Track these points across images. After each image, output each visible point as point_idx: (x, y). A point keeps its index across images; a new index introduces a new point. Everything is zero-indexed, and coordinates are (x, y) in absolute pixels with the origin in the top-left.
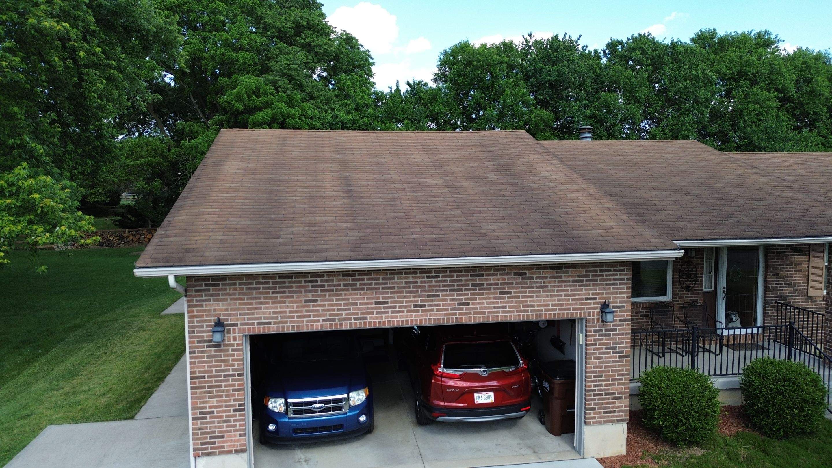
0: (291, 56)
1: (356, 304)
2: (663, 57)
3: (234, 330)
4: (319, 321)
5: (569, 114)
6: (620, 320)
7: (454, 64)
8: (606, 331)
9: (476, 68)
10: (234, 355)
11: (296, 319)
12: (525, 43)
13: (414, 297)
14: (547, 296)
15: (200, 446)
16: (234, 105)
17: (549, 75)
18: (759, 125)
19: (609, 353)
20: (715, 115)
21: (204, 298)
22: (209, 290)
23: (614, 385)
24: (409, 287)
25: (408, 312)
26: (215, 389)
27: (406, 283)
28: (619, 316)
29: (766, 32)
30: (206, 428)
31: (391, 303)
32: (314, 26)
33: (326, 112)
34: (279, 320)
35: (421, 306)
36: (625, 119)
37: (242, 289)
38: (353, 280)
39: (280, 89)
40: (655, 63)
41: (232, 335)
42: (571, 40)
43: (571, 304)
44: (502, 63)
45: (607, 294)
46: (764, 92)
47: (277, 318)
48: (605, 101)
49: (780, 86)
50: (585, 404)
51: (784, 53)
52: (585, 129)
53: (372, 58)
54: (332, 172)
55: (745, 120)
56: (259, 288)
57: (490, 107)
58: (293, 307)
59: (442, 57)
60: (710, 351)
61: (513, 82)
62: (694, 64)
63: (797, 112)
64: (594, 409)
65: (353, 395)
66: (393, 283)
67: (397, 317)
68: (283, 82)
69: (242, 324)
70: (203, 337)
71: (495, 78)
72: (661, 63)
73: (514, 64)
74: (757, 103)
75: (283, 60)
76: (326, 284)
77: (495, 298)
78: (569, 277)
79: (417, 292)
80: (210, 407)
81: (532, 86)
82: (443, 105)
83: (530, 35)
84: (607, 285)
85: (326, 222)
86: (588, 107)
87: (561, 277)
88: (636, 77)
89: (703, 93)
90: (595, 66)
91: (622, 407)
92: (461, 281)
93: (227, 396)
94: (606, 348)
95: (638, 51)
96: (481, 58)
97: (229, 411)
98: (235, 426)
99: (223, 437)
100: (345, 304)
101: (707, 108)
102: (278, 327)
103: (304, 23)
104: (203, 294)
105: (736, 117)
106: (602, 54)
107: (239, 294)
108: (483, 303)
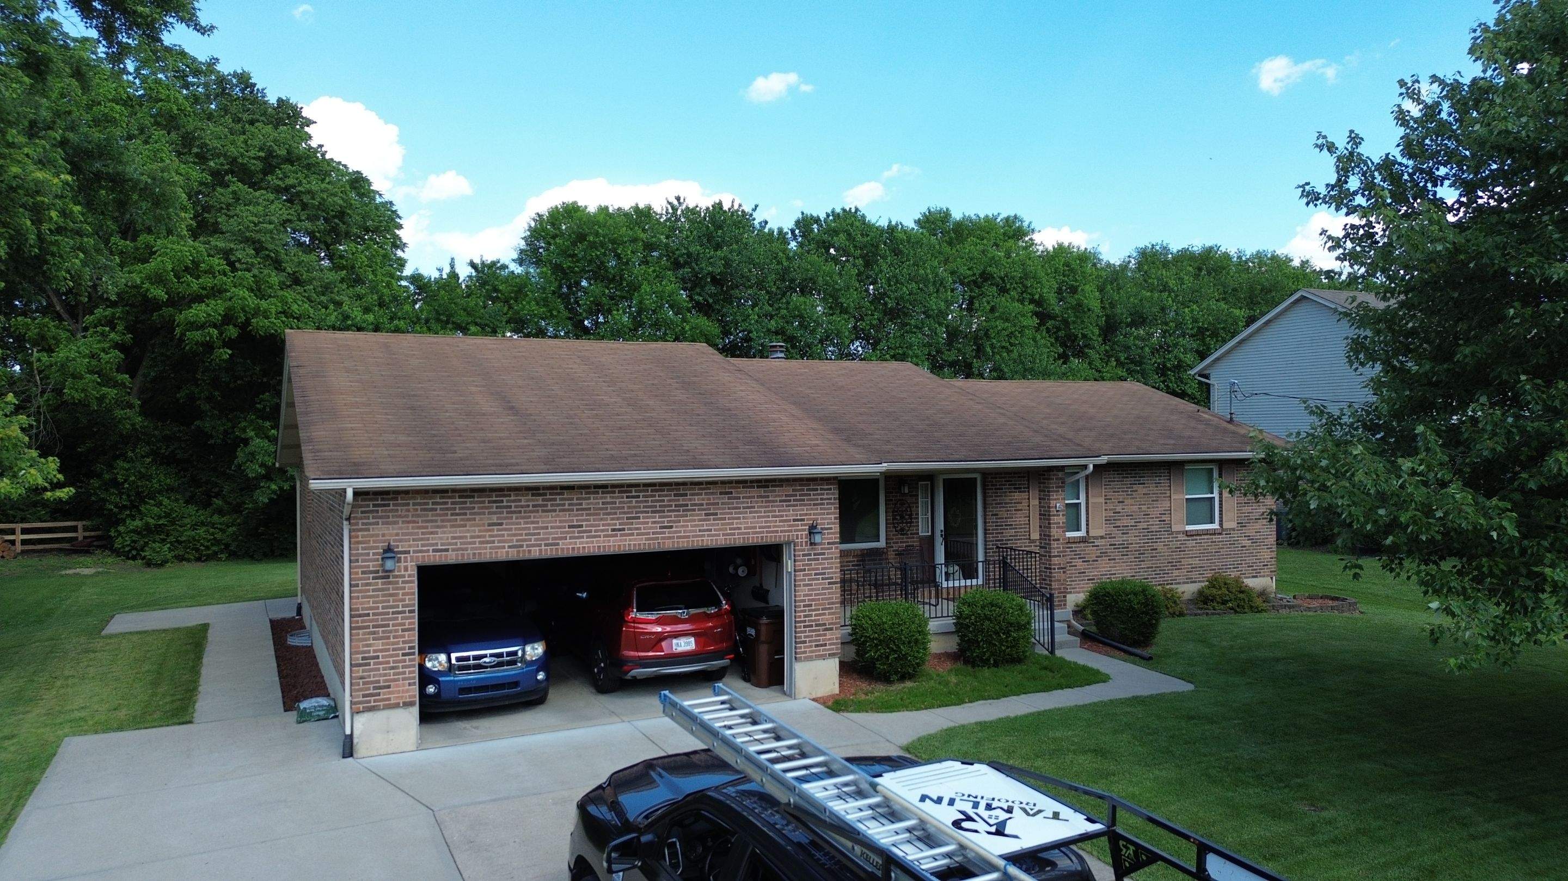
0: (260, 208)
1: (547, 528)
2: (877, 247)
3: (406, 558)
4: (504, 547)
5: (744, 327)
6: (829, 543)
7: (554, 237)
8: (815, 555)
9: (593, 246)
10: (404, 588)
11: (477, 545)
12: (670, 211)
13: (612, 519)
14: (754, 517)
15: (361, 699)
16: (148, 290)
17: (711, 263)
18: (1012, 351)
19: (818, 579)
20: (953, 334)
21: (371, 520)
22: (377, 511)
23: (824, 614)
24: (607, 508)
25: (605, 536)
26: (381, 629)
27: (603, 503)
28: (827, 539)
29: (1016, 217)
30: (369, 676)
31: (587, 526)
32: (299, 159)
33: (326, 308)
34: (459, 546)
35: (620, 530)
36: (828, 337)
37: (417, 510)
38: (543, 500)
39: (237, 265)
40: (867, 254)
41: (403, 564)
42: (743, 211)
43: (779, 526)
44: (634, 240)
45: (814, 514)
46: (1016, 304)
47: (456, 544)
48: (796, 308)
49: (1037, 297)
50: (796, 637)
51: (1041, 248)
52: (776, 346)
53: (400, 218)
54: (476, 386)
55: (992, 344)
56: (436, 510)
57: (618, 310)
58: (474, 531)
59: (533, 224)
60: (930, 604)
61: (654, 271)
62: (921, 259)
63: (1062, 333)
64: (805, 642)
65: (528, 648)
66: (588, 504)
67: (593, 542)
68: (244, 253)
69: (414, 552)
70: (368, 566)
71: (624, 263)
72: (875, 255)
73: (654, 244)
74: (1007, 320)
75: (246, 215)
76: (513, 504)
77: (700, 520)
78: (776, 496)
79: (615, 513)
80: (375, 651)
81: (683, 280)
82: (538, 304)
83: (678, 199)
84: (814, 505)
85: (501, 438)
86: (772, 317)
87: (768, 497)
88: (840, 274)
89: (934, 304)
90: (780, 254)
91: (832, 639)
92: (663, 501)
93: (395, 637)
94: (816, 574)
95: (841, 235)
96: (600, 231)
97: (397, 655)
98: (404, 673)
99: (389, 687)
100: (535, 528)
101: (940, 324)
102: (457, 555)
103: (283, 152)
104: (371, 516)
105: (981, 338)
106: (790, 235)
107: (413, 516)
108: (687, 526)
